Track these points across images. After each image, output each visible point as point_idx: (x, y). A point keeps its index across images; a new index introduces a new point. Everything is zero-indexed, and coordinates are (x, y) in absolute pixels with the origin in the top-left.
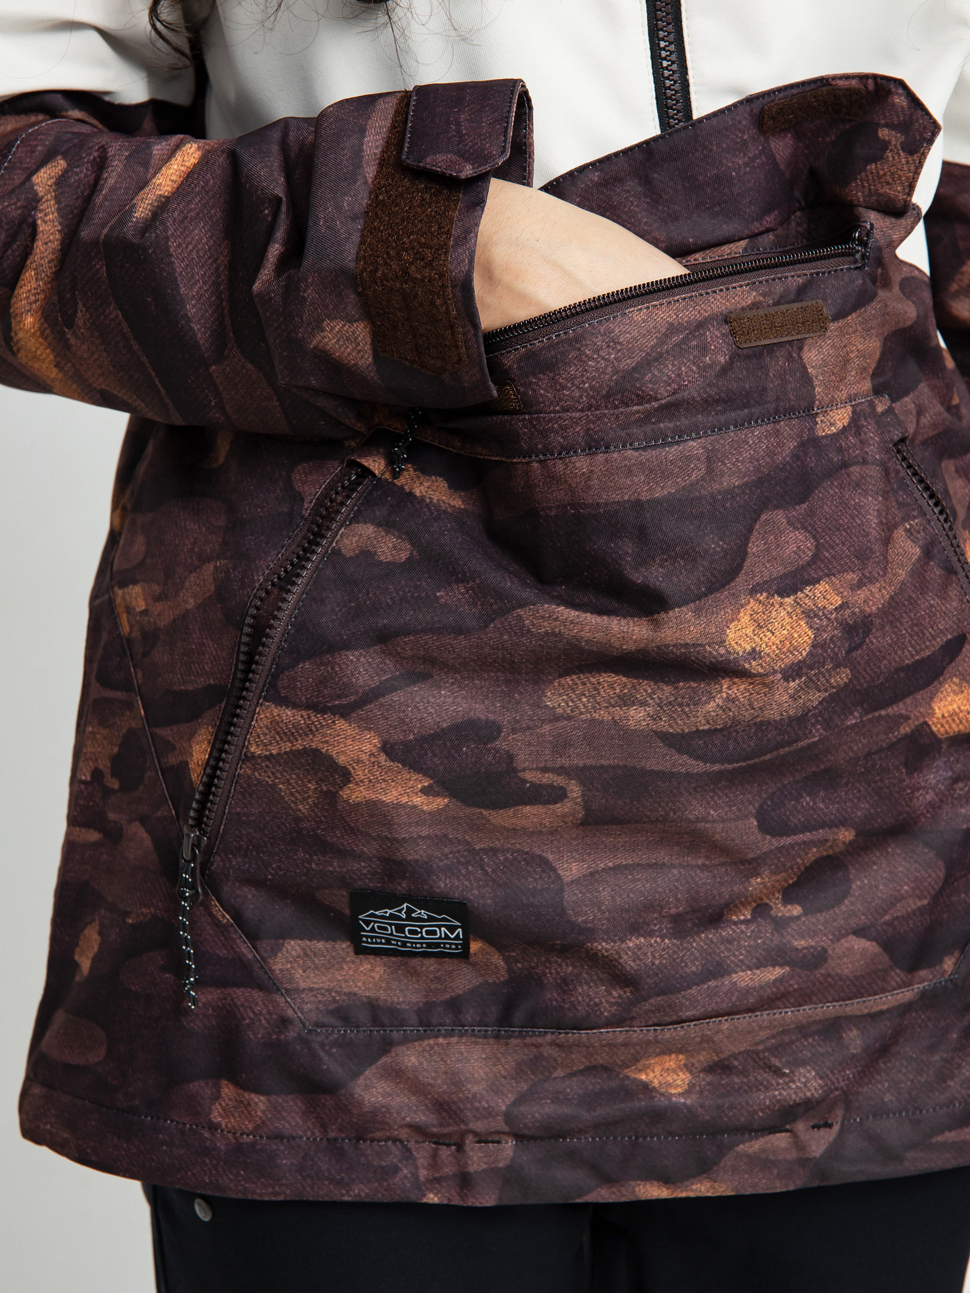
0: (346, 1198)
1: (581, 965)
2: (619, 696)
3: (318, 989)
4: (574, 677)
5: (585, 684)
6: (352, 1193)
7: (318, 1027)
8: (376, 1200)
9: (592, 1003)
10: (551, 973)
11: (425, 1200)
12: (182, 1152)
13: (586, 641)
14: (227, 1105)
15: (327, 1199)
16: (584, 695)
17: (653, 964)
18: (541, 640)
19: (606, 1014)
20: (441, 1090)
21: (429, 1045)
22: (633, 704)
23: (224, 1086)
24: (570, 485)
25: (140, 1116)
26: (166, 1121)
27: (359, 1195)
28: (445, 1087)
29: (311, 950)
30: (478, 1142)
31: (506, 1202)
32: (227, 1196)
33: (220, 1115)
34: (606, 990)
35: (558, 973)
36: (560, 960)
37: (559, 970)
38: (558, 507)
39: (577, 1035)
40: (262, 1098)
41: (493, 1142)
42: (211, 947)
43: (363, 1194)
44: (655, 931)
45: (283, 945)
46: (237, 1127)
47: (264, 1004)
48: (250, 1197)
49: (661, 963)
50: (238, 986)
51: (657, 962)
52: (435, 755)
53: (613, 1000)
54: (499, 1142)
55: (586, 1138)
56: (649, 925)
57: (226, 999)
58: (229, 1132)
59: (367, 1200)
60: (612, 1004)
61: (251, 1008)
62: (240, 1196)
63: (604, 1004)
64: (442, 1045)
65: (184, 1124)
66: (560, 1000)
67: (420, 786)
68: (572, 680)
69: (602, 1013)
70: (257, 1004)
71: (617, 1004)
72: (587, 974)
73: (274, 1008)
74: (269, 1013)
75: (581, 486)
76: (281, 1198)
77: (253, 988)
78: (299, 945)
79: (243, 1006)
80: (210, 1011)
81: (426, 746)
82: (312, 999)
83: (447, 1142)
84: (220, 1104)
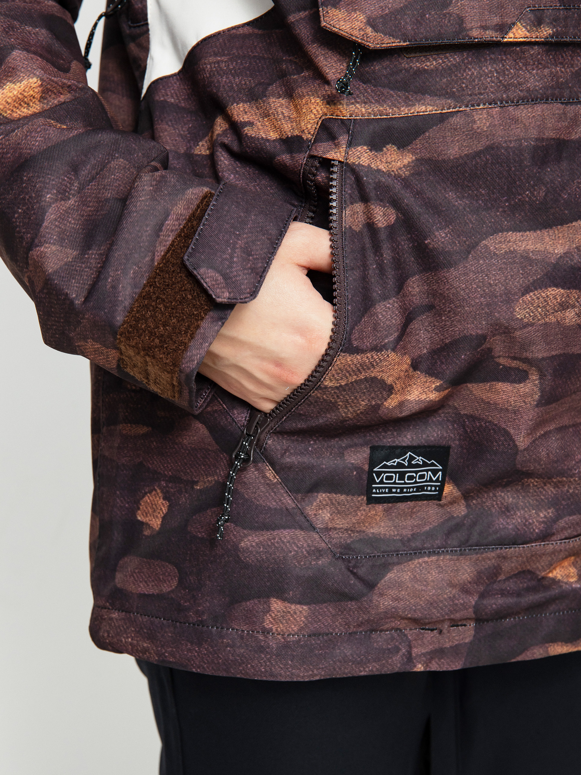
0: (363, 674)
1: (518, 496)
2: (560, 304)
3: (339, 529)
4: (531, 294)
5: (539, 299)
6: (367, 669)
7: (343, 555)
8: (383, 673)
9: (527, 523)
10: (497, 504)
11: (415, 670)
12: (242, 651)
13: (532, 252)
14: (276, 615)
15: (349, 675)
16: (539, 306)
17: (568, 491)
18: (504, 258)
19: (537, 531)
20: (431, 594)
21: (419, 563)
22: (568, 308)
23: (273, 602)
24: (524, 124)
25: (208, 627)
26: (228, 629)
27: (372, 670)
28: (434, 591)
29: (336, 500)
30: (452, 626)
31: (468, 666)
32: (278, 680)
33: (271, 623)
34: (536, 513)
35: (502, 504)
36: (503, 494)
37: (503, 501)
38: (516, 140)
39: (517, 549)
40: (304, 607)
41: (461, 625)
42: (264, 501)
43: (374, 669)
44: (576, 474)
45: (317, 496)
46: (285, 630)
47: (304, 539)
48: (295, 680)
49: (573, 492)
50: (285, 528)
51: (571, 491)
52: (442, 363)
53: (541, 520)
54: (465, 625)
55: (519, 618)
56: (571, 470)
57: (274, 539)
58: (279, 634)
59: (377, 673)
60: (540, 523)
61: (295, 543)
62: (288, 679)
63: (536, 523)
64: (427, 562)
65: (243, 631)
66: (505, 523)
67: (433, 386)
68: (531, 297)
69: (534, 530)
70: (299, 541)
71: (543, 522)
72: (522, 502)
73: (312, 541)
74: (309, 546)
75: (532, 125)
76: (317, 678)
77: (295, 528)
78: (328, 497)
79: (289, 542)
80: (262, 549)
81: (436, 357)
82: (336, 536)
83: (431, 628)
84: (270, 615)
